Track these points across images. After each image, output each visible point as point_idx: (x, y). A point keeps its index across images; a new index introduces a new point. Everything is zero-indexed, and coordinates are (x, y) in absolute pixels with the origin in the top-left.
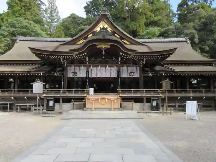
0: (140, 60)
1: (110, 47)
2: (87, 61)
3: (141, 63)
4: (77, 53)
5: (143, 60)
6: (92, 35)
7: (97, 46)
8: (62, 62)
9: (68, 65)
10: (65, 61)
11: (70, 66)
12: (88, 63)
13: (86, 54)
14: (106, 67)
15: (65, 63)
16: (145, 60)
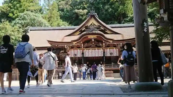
0: (118, 45)
1: (96, 37)
2: (82, 46)
3: (119, 46)
4: (76, 42)
5: (120, 44)
6: (85, 28)
7: (88, 38)
8: (66, 47)
9: (70, 49)
10: (68, 47)
11: (71, 50)
12: (83, 47)
13: (81, 42)
14: (95, 49)
15: (68, 48)
16: (121, 44)
